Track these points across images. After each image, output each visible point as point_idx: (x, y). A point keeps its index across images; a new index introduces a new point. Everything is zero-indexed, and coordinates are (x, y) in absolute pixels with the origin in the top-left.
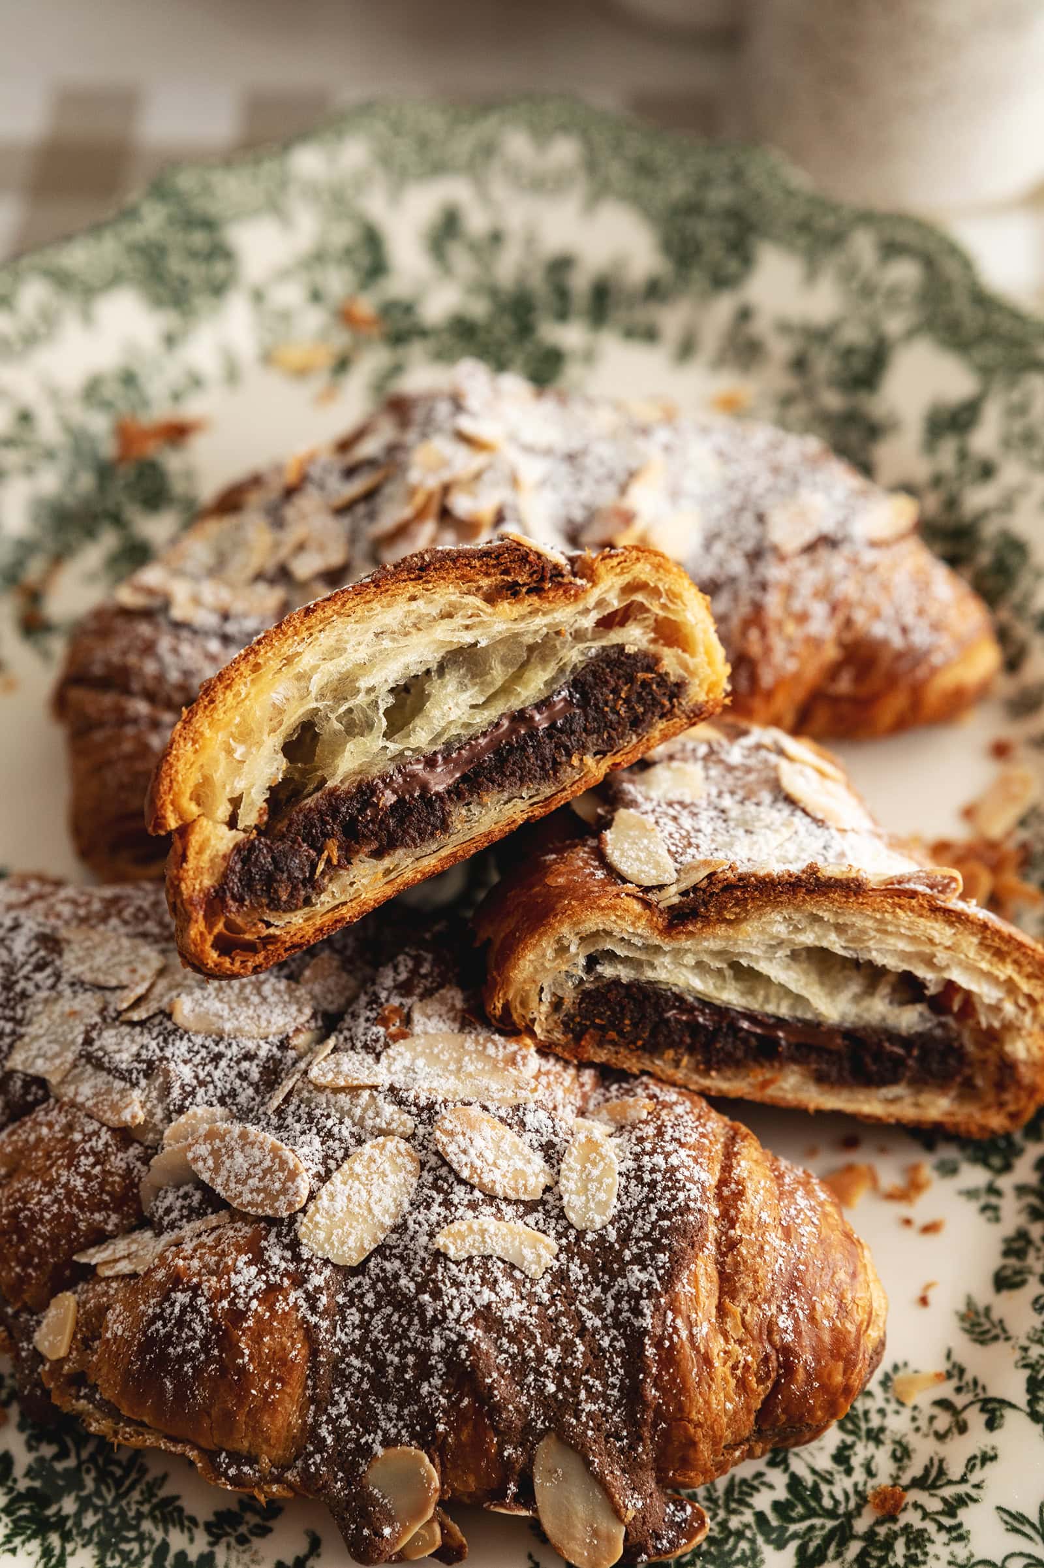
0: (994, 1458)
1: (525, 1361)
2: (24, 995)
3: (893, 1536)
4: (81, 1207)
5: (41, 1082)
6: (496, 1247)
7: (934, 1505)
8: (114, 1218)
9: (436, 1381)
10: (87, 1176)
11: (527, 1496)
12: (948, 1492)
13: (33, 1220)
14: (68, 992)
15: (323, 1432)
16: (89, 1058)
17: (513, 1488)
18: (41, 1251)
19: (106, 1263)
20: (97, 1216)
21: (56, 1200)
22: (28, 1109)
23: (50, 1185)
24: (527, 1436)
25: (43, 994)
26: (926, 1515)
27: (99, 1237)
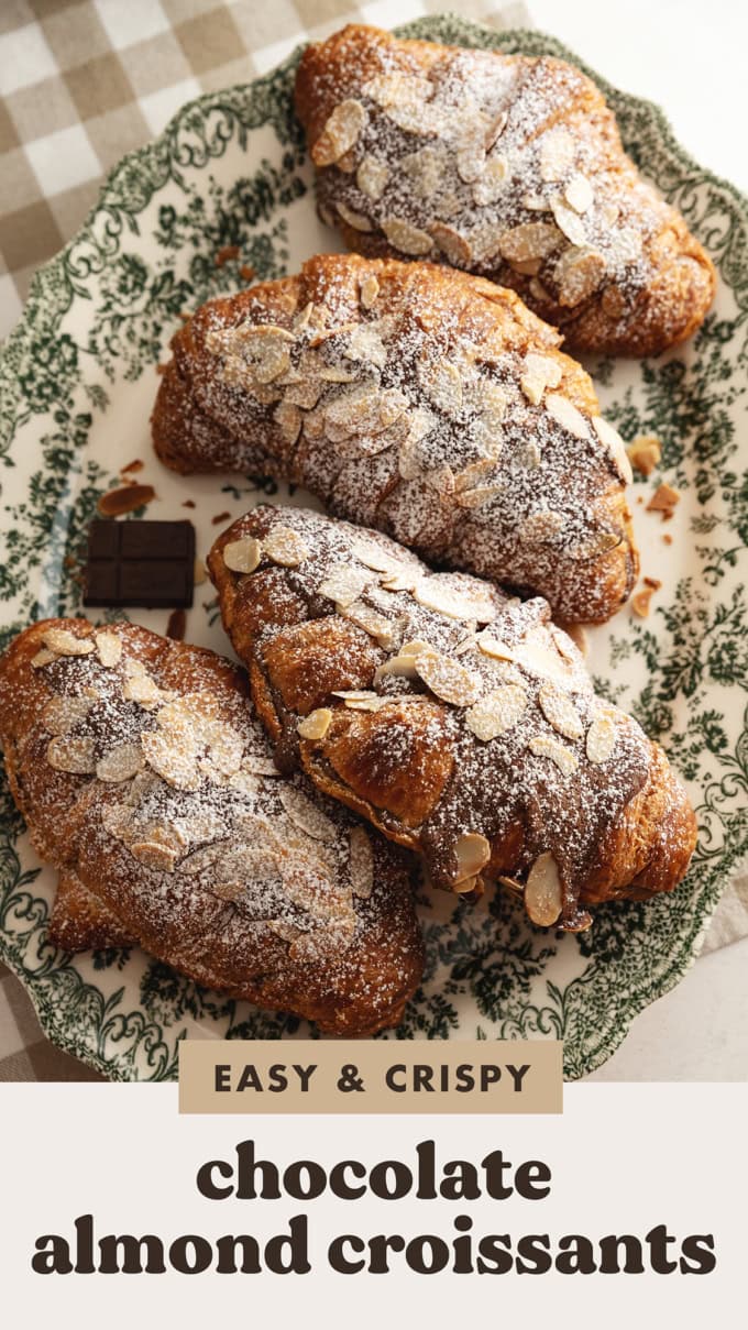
0: (554, 954)
1: (551, 812)
2: (331, 560)
3: (497, 978)
4: (345, 668)
5: (333, 603)
6: (554, 755)
7: (520, 969)
8: (358, 680)
9: (508, 809)
10: (353, 654)
11: (523, 879)
12: (529, 964)
13: (319, 667)
14: (354, 565)
15: (442, 815)
16: (365, 600)
17: (519, 872)
18: (316, 684)
19: (351, 700)
20: (351, 676)
21: (334, 661)
22: (324, 615)
23: (333, 652)
24: (537, 849)
25: (342, 563)
26: (515, 973)
27: (348, 687)
